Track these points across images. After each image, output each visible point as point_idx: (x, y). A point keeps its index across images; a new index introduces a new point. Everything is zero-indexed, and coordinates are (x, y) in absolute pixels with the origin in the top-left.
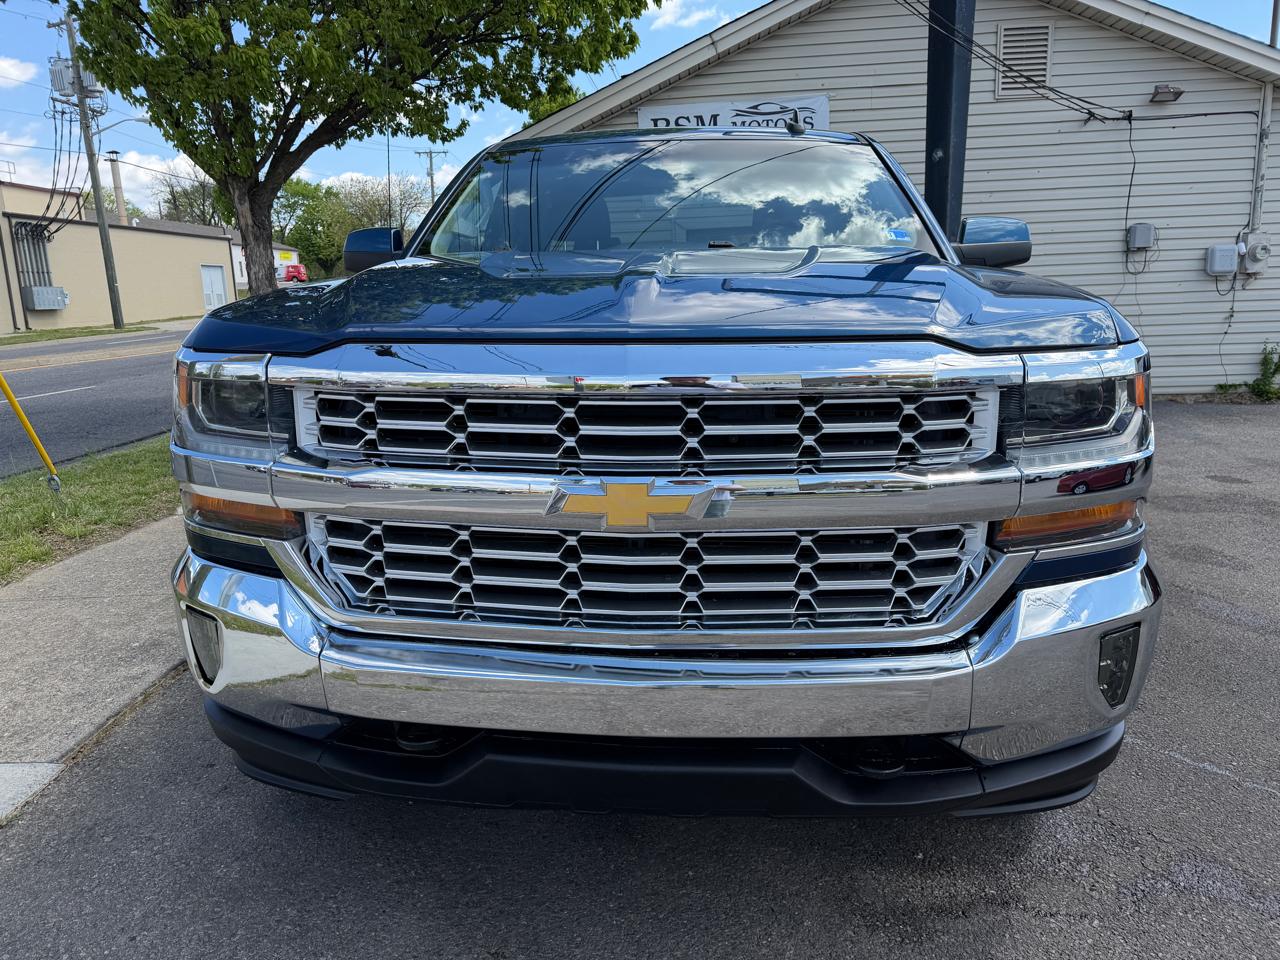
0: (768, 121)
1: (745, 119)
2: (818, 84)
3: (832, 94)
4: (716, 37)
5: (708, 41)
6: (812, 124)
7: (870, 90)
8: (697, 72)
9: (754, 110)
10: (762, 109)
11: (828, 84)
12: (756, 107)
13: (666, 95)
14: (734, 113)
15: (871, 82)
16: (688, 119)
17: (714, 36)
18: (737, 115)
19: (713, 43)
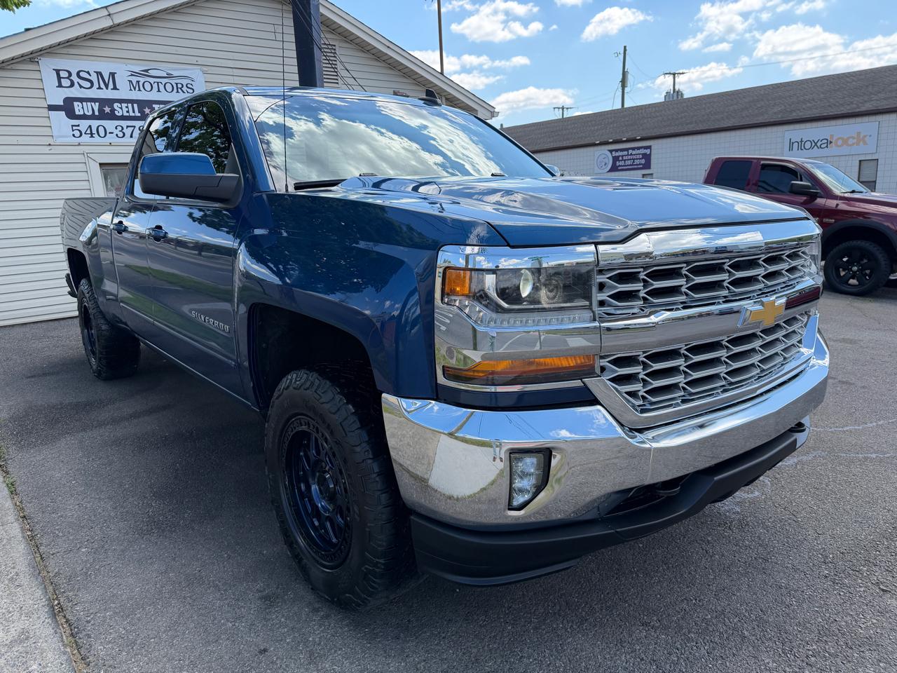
0: (158, 83)
1: (139, 79)
2: (193, 60)
3: (205, 68)
4: (112, 10)
5: (105, 12)
6: (193, 90)
7: (231, 70)
8: (92, 36)
9: (145, 73)
10: (152, 73)
11: (201, 61)
12: (147, 71)
13: (65, 51)
14: (130, 73)
15: (231, 64)
16: (88, 73)
17: (109, 9)
18: (132, 75)
19: (109, 15)
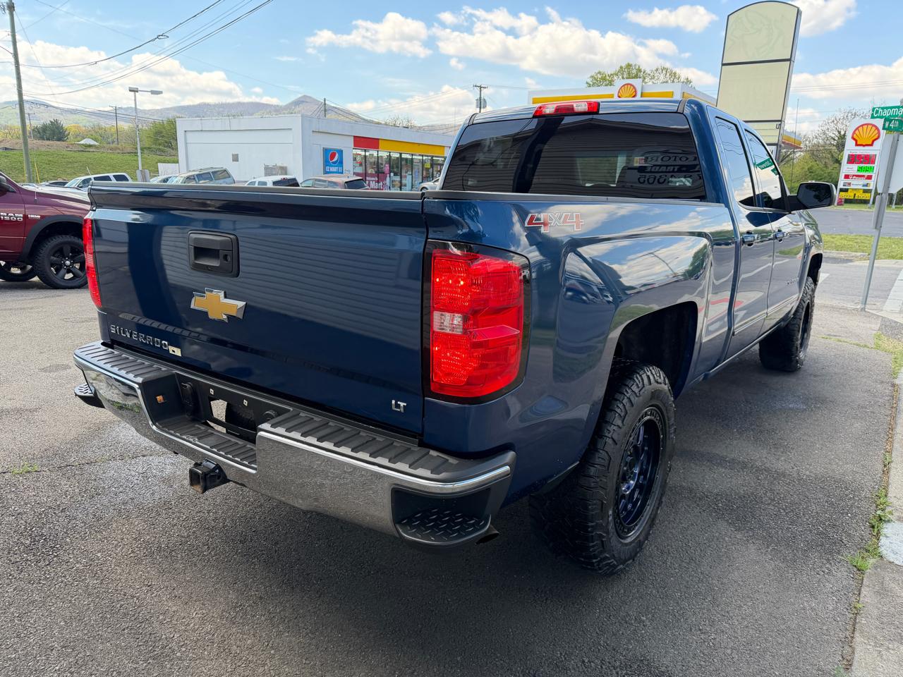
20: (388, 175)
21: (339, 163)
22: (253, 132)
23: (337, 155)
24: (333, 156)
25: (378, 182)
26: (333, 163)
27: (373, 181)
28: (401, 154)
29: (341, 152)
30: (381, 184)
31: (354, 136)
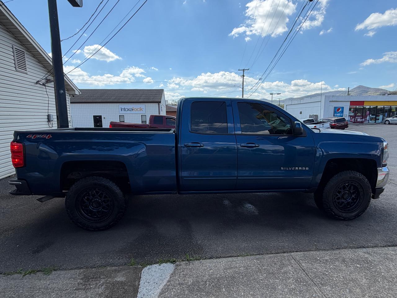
20: (368, 116)
21: (342, 112)
22: (308, 104)
23: (341, 109)
24: (339, 109)
25: (362, 119)
26: (338, 112)
27: (359, 118)
28: (384, 106)
29: (343, 108)
30: (364, 119)
31: (350, 101)
